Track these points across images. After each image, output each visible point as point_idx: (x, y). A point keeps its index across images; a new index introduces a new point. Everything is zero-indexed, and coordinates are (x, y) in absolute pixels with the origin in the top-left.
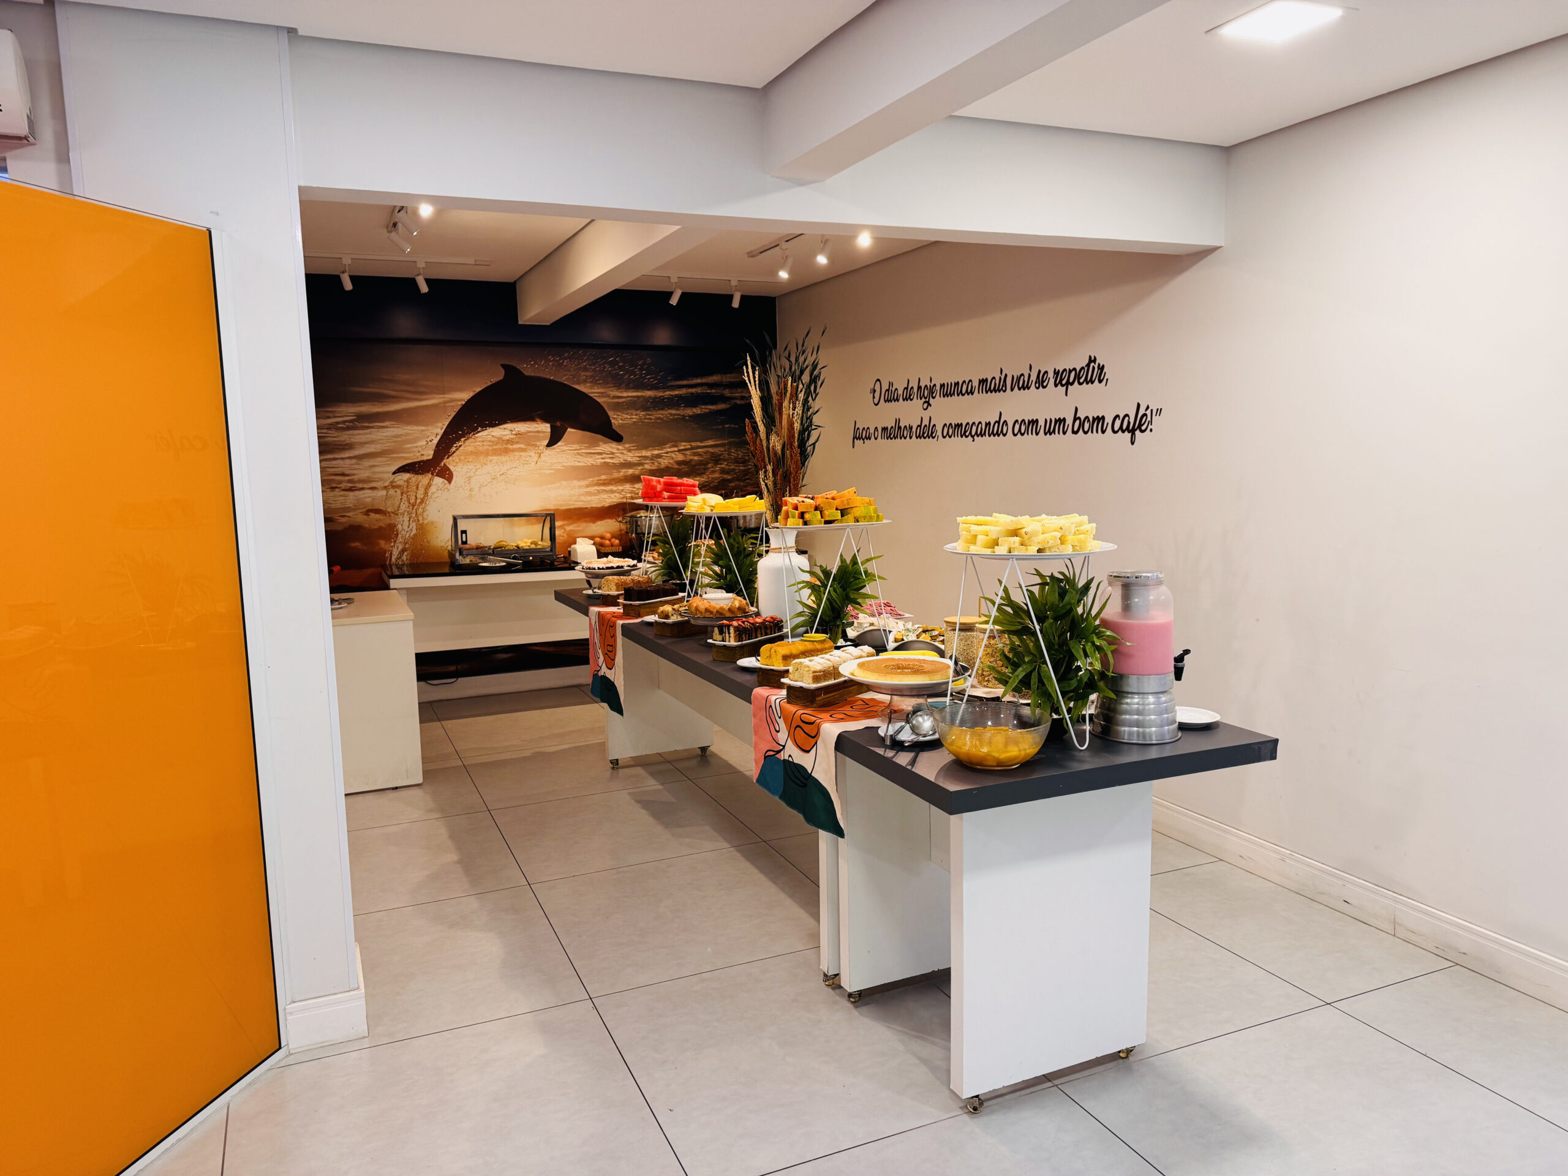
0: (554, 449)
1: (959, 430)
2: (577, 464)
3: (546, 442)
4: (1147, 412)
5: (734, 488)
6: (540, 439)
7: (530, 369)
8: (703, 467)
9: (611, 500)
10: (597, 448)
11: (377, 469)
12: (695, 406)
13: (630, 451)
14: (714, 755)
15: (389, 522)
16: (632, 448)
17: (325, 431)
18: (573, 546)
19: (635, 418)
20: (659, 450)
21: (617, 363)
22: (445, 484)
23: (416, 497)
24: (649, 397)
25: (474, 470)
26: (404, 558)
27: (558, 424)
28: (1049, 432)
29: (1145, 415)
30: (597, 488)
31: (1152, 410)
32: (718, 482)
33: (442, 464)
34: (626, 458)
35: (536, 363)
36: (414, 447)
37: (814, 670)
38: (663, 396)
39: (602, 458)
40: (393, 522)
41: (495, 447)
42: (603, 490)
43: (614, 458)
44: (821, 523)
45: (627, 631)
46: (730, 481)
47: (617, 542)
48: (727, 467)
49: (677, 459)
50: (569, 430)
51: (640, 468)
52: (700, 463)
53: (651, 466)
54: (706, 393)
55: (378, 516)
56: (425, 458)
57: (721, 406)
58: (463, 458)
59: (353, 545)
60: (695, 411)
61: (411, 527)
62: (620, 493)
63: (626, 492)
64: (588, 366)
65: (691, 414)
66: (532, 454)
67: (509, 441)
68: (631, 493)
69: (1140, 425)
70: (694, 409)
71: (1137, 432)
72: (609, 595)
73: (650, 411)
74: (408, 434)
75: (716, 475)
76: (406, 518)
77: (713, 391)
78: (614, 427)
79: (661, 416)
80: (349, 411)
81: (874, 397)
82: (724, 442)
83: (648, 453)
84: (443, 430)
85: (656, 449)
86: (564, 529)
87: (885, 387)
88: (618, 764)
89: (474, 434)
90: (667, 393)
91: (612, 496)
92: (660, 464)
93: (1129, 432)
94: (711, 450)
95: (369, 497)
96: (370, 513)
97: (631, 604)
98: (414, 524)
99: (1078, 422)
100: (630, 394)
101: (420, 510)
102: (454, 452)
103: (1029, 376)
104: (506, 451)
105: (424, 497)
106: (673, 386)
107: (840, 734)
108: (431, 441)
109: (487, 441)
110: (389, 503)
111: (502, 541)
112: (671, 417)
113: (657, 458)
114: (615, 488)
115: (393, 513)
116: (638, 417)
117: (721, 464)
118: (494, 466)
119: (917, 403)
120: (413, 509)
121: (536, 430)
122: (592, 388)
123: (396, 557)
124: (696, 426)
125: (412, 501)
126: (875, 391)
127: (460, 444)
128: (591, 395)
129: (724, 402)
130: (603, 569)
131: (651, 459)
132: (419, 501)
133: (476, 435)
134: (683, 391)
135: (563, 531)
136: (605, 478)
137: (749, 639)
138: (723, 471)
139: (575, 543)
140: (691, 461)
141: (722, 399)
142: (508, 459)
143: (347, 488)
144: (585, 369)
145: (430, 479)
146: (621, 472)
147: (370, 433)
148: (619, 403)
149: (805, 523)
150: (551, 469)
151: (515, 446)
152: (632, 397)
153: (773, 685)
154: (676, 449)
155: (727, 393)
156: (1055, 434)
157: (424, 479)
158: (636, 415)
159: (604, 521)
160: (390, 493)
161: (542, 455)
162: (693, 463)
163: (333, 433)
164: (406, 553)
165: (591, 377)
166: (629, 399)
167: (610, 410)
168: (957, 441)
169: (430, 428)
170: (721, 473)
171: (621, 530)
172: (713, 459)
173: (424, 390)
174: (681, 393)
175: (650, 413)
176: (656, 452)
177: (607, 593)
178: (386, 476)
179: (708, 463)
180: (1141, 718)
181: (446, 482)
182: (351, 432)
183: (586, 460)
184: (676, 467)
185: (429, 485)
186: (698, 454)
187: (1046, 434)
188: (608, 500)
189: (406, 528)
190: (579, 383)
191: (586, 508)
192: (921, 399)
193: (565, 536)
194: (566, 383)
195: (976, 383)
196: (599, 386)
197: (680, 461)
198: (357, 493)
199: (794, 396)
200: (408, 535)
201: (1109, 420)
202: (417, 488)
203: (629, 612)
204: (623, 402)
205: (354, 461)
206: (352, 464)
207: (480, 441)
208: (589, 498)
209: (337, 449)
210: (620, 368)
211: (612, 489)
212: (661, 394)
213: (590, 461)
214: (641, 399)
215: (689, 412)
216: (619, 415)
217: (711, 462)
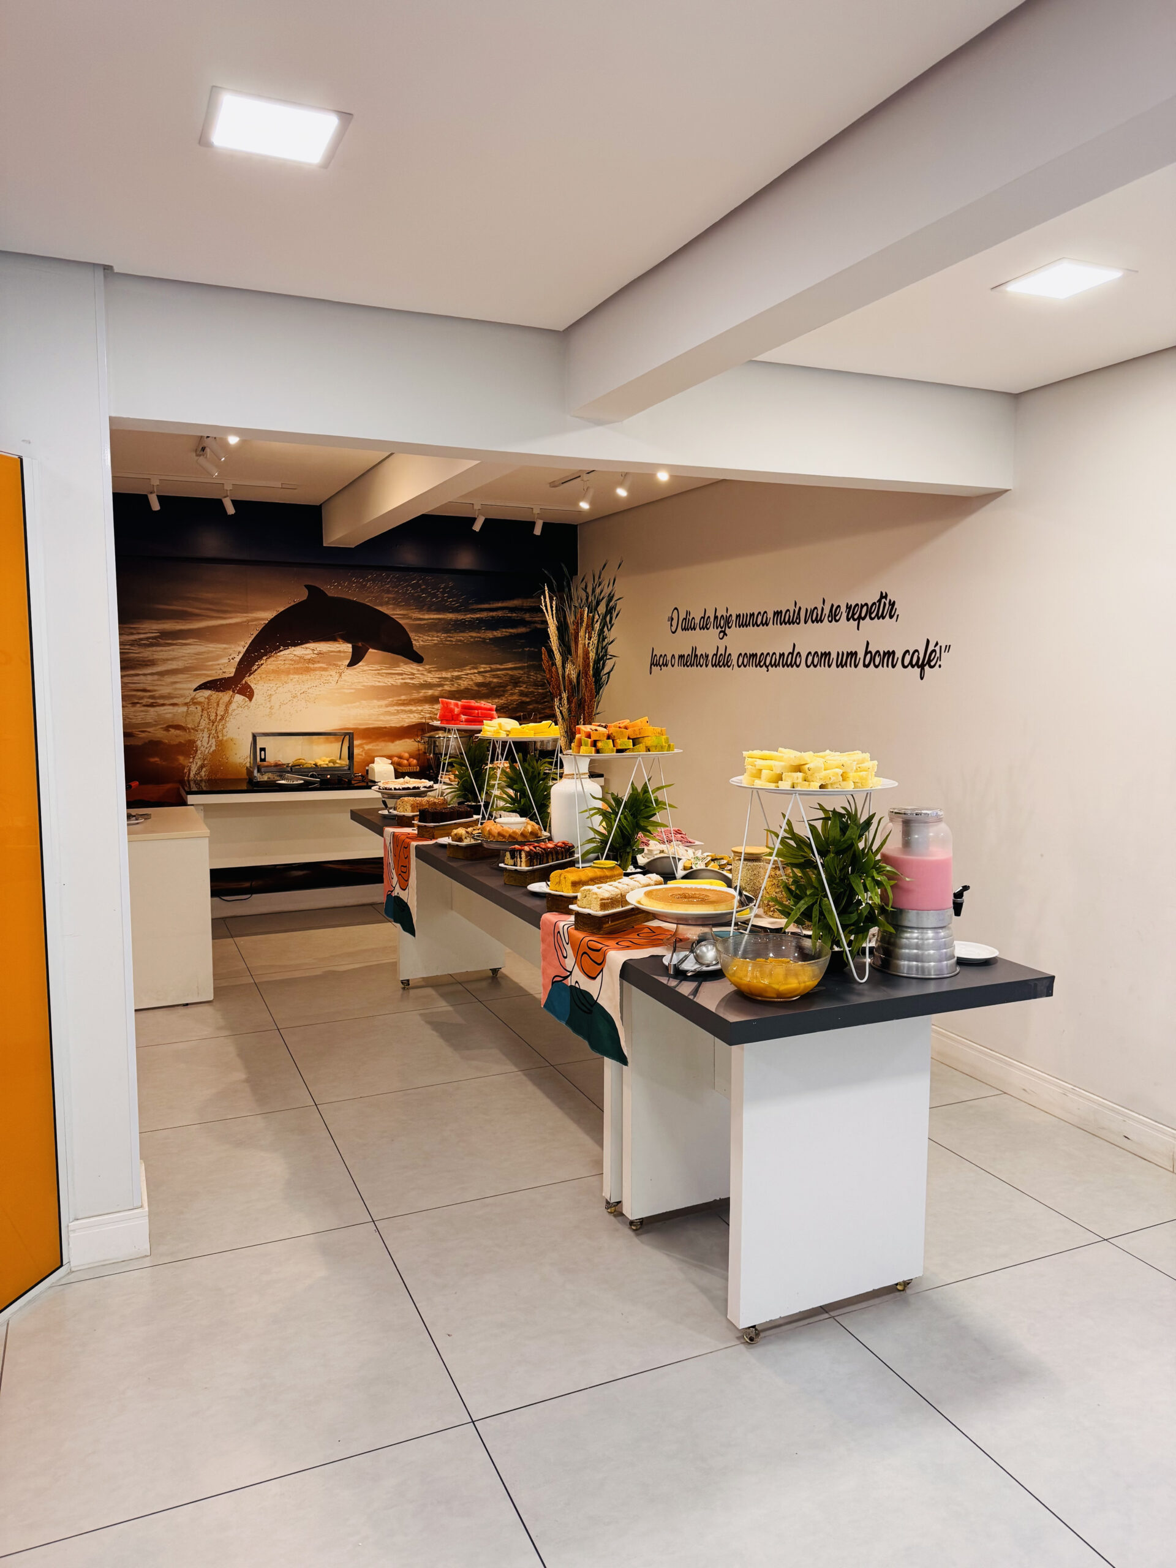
0: (355, 669)
1: (754, 659)
2: (378, 684)
3: (347, 662)
4: (936, 648)
5: (533, 710)
6: (341, 659)
7: (332, 590)
8: (502, 689)
9: (410, 720)
10: (398, 669)
11: (178, 686)
12: (496, 629)
13: (430, 672)
14: (505, 977)
15: (189, 738)
16: (433, 669)
17: (128, 647)
18: (370, 765)
19: (436, 640)
20: (459, 671)
21: (420, 586)
22: (246, 702)
23: (216, 713)
24: (451, 620)
25: (275, 688)
26: (203, 773)
27: (360, 644)
28: (841, 665)
29: (934, 651)
30: (396, 708)
31: (941, 647)
32: (516, 704)
33: (244, 682)
34: (426, 679)
35: (339, 584)
36: (216, 665)
37: (602, 897)
38: (464, 619)
39: (402, 679)
40: (192, 738)
41: (296, 666)
42: (403, 710)
43: (413, 678)
44: (613, 752)
45: (421, 853)
46: (528, 703)
47: (415, 761)
48: (526, 690)
49: (477, 681)
50: (370, 650)
51: (439, 689)
52: (500, 685)
53: (450, 687)
54: (507, 616)
55: (178, 732)
56: (227, 676)
57: (522, 630)
58: (264, 676)
59: (152, 760)
60: (496, 634)
61: (210, 743)
62: (420, 713)
63: (425, 713)
64: (391, 589)
65: (491, 636)
66: (333, 673)
67: (311, 661)
68: (430, 713)
69: (930, 661)
70: (494, 632)
71: (927, 668)
72: (404, 816)
73: (450, 633)
74: (212, 652)
75: (515, 697)
76: (206, 735)
77: (514, 615)
78: (415, 648)
79: (461, 638)
80: (151, 628)
81: (671, 625)
82: (524, 664)
83: (448, 675)
84: (246, 648)
85: (455, 671)
86: (363, 748)
87: (683, 615)
88: (409, 985)
89: (276, 653)
90: (468, 616)
91: (412, 716)
92: (460, 685)
93: (918, 667)
94: (510, 672)
95: (170, 713)
96: (170, 729)
97: (425, 826)
98: (214, 740)
99: (869, 656)
100: (432, 616)
101: (220, 727)
102: (256, 670)
103: (823, 609)
104: (308, 670)
105: (225, 713)
106: (473, 609)
107: (625, 962)
108: (233, 659)
109: (289, 660)
110: (189, 719)
111: (300, 759)
112: (472, 640)
113: (456, 680)
114: (414, 708)
115: (193, 729)
116: (438, 639)
117: (521, 687)
118: (295, 684)
119: (714, 632)
120: (213, 725)
121: (338, 649)
122: (394, 609)
123: (194, 772)
124: (496, 649)
125: (213, 718)
126: (672, 619)
127: (262, 662)
128: (393, 617)
129: (525, 626)
130: (399, 789)
131: (452, 681)
132: (219, 718)
133: (278, 654)
134: (484, 615)
135: (361, 750)
136: (406, 698)
137: (540, 864)
138: (522, 694)
139: (374, 763)
140: (490, 683)
141: (522, 623)
142: (309, 677)
143: (148, 704)
144: (388, 592)
145: (231, 696)
146: (421, 693)
147: (173, 650)
148: (420, 625)
149: (598, 751)
150: (352, 689)
151: (317, 665)
152: (433, 619)
153: (562, 910)
154: (476, 671)
155: (527, 617)
156: (846, 667)
157: (225, 696)
158: (437, 637)
159: (403, 741)
160: (190, 709)
161: (343, 675)
162: (492, 685)
163: (136, 649)
164: (204, 769)
165: (394, 599)
166: (430, 621)
167: (412, 631)
168: (752, 670)
169: (233, 646)
170: (520, 696)
171: (419, 750)
172: (513, 681)
173: (229, 609)
174: (482, 616)
175: (451, 635)
176: (456, 674)
177: (403, 814)
178: (187, 692)
179: (507, 685)
180: (920, 952)
181: (247, 699)
182: (154, 648)
183: (386, 680)
184: (476, 688)
185: (230, 703)
186: (498, 677)
187: (838, 666)
188: (407, 720)
189: (205, 744)
190: (381, 605)
191: (385, 728)
192: (717, 628)
193: (364, 754)
194: (368, 604)
195: (770, 615)
196: (401, 608)
197: (480, 683)
198: (157, 709)
199: (590, 626)
200: (207, 752)
201: (899, 655)
202: (218, 705)
203: (423, 834)
204: (425, 624)
205: (156, 677)
206: (154, 680)
207: (281, 660)
208: (388, 718)
209: (140, 665)
210: (423, 591)
211: (411, 710)
212: (463, 617)
213: (390, 681)
214: (443, 622)
215: (490, 635)
216: (420, 637)
217: (511, 684)
